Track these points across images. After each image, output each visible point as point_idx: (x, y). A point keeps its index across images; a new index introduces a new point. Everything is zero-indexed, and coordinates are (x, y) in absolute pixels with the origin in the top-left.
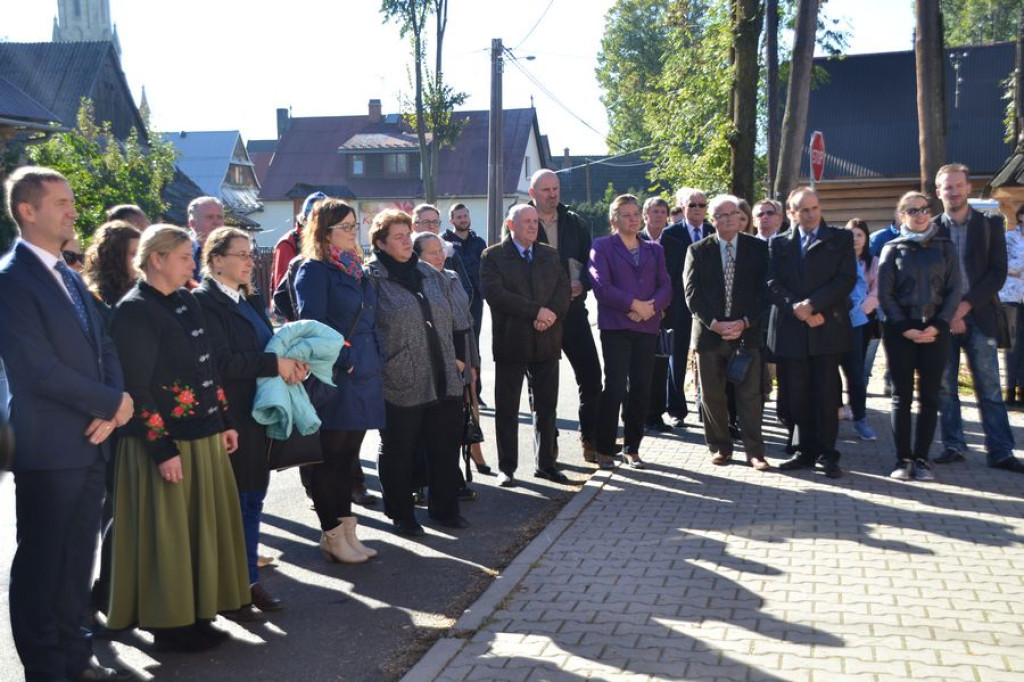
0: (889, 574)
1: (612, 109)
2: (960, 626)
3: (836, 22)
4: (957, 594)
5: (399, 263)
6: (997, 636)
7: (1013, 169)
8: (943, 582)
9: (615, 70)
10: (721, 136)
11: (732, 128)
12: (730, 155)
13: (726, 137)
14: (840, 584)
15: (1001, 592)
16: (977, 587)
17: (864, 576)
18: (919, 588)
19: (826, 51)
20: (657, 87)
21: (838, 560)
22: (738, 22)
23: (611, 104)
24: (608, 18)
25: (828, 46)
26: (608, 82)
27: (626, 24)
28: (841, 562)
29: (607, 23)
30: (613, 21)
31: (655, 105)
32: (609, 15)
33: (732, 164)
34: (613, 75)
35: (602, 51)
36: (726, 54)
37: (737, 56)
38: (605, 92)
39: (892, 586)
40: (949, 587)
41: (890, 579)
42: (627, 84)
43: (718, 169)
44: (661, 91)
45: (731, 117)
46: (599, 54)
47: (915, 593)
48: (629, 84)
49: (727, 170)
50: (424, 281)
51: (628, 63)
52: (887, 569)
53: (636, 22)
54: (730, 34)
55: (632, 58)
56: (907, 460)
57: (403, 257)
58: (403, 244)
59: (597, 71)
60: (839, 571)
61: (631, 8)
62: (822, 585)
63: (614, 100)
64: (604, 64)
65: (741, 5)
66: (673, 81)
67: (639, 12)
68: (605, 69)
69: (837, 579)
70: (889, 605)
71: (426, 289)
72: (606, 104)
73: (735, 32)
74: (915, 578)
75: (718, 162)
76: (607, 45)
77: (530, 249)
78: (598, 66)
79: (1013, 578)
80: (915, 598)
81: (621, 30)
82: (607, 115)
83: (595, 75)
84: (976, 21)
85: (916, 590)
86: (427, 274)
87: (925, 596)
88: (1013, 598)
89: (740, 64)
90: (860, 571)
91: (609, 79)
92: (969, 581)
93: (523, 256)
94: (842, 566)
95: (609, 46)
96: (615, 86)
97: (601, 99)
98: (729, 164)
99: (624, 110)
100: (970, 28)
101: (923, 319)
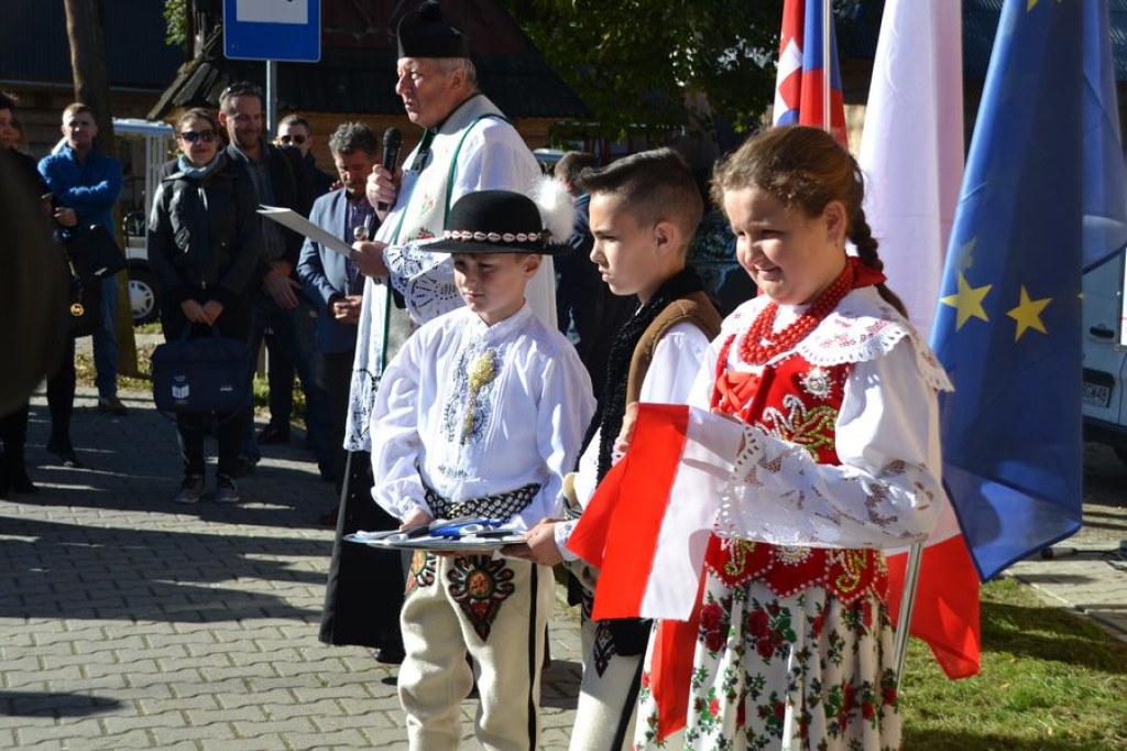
0: (108, 645)
2: (218, 703)
4: (206, 661)
6: (267, 709)
8: (185, 647)
14: (42, 669)
15: (259, 650)
16: (228, 647)
17: (74, 653)
18: (155, 660)
21: (31, 635)
28: (36, 636)
39: (117, 661)
40: (193, 653)
41: (113, 651)
47: (151, 667)
52: (105, 639)
60: (35, 651)
62: (16, 674)
69: (37, 662)
70: (119, 689)
74: (146, 647)
79: (269, 630)
80: (152, 673)
85: (152, 663)
87: (165, 669)
88: (276, 656)
90: (67, 645)
92: (217, 641)
94: (38, 643)
101: (204, 283)
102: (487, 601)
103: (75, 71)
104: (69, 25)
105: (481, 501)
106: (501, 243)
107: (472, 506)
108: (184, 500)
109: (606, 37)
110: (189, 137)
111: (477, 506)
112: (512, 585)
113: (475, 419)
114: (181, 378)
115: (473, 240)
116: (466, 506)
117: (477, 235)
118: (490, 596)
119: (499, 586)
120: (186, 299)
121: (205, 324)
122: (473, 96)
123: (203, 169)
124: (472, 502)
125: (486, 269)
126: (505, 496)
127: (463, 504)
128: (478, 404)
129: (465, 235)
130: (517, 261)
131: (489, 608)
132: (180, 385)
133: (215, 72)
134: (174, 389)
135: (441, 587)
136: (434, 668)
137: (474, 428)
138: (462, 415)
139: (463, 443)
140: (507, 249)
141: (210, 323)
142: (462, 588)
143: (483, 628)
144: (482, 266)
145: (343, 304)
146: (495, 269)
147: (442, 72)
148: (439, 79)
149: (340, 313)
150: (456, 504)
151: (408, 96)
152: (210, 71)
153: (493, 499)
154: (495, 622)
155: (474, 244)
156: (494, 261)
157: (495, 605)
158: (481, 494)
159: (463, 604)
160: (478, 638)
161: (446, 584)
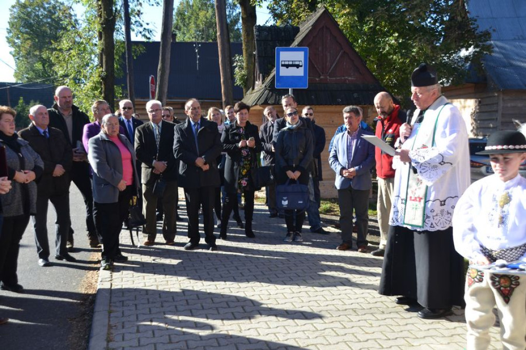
1: (18, 59)
3: (148, 24)
5: (7, 136)
7: (266, 96)
9: (18, 38)
10: (97, 76)
11: (102, 71)
12: (101, 85)
13: (100, 76)
19: (143, 37)
20: (58, 48)
22: (103, 19)
23: (16, 56)
24: (11, 11)
25: (144, 35)
26: (14, 44)
27: (22, 15)
29: (11, 13)
30: (15, 12)
31: (57, 57)
32: (12, 9)
33: (103, 90)
34: (16, 41)
35: (9, 28)
36: (96, 34)
37: (103, 36)
38: (13, 49)
42: (26, 46)
43: (96, 92)
44: (61, 50)
45: (102, 66)
46: (7, 29)
48: (27, 46)
49: (101, 93)
50: (21, 148)
51: (25, 35)
53: (29, 14)
54: (99, 25)
55: (27, 33)
56: (291, 232)
57: (10, 133)
58: (10, 125)
59: (7, 38)
61: (24, 6)
63: (18, 54)
64: (11, 34)
65: (104, 10)
66: (68, 46)
67: (29, 10)
68: (12, 37)
71: (23, 152)
72: (14, 56)
73: (102, 24)
75: (95, 88)
76: (12, 24)
77: (47, 130)
78: (7, 35)
81: (20, 18)
82: (15, 62)
83: (6, 40)
84: (196, 31)
86: (23, 145)
89: (105, 40)
91: (15, 43)
93: (43, 134)
95: (13, 25)
96: (19, 47)
97: (11, 53)
98: (102, 89)
99: (24, 59)
100: (194, 34)
101: (294, 165)
102: (509, 288)
103: (223, 95)
104: (222, 80)
105: (507, 250)
106: (515, 149)
107: (503, 252)
108: (287, 240)
109: (387, 78)
110: (290, 115)
111: (506, 252)
112: (518, 282)
113: (503, 218)
114: (285, 198)
115: (503, 149)
116: (501, 252)
117: (505, 147)
118: (510, 287)
119: (513, 283)
120: (288, 170)
121: (294, 179)
122: (440, 96)
123: (294, 126)
124: (504, 250)
125: (507, 160)
126: (517, 248)
127: (499, 251)
128: (503, 212)
129: (500, 147)
130: (519, 156)
131: (509, 291)
132: (285, 200)
133: (271, 93)
134: (283, 202)
135: (487, 283)
136: (483, 314)
137: (503, 220)
138: (497, 215)
139: (499, 227)
140: (517, 151)
141: (296, 179)
142: (497, 283)
143: (507, 299)
144: (505, 158)
145: (347, 171)
146: (511, 159)
147: (428, 91)
148: (427, 93)
149: (345, 174)
150: (495, 251)
151: (416, 100)
152: (269, 93)
153: (512, 249)
154: (512, 297)
155: (503, 151)
156: (510, 156)
157: (512, 290)
158: (507, 246)
159: (499, 290)
160: (504, 303)
161: (490, 282)
